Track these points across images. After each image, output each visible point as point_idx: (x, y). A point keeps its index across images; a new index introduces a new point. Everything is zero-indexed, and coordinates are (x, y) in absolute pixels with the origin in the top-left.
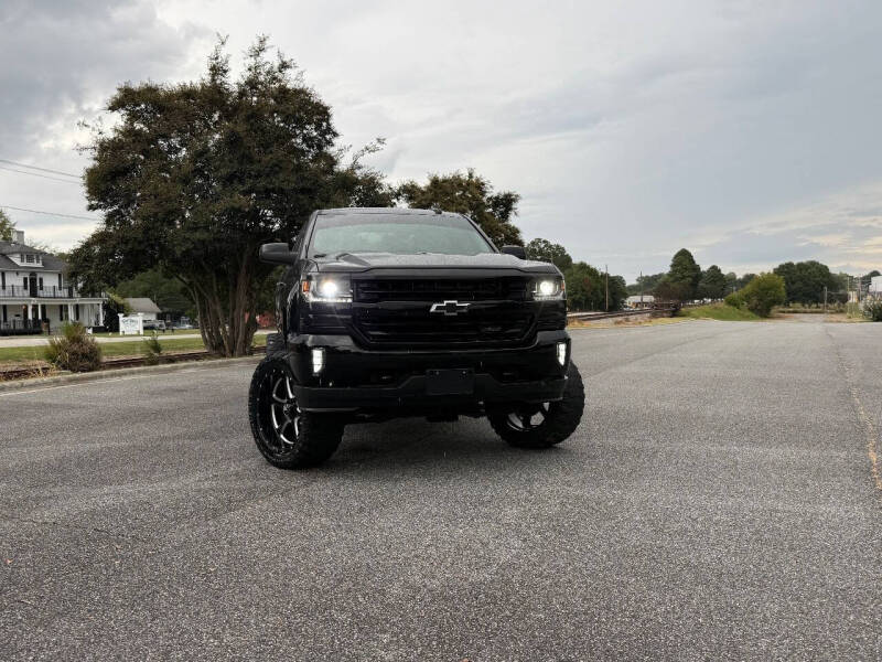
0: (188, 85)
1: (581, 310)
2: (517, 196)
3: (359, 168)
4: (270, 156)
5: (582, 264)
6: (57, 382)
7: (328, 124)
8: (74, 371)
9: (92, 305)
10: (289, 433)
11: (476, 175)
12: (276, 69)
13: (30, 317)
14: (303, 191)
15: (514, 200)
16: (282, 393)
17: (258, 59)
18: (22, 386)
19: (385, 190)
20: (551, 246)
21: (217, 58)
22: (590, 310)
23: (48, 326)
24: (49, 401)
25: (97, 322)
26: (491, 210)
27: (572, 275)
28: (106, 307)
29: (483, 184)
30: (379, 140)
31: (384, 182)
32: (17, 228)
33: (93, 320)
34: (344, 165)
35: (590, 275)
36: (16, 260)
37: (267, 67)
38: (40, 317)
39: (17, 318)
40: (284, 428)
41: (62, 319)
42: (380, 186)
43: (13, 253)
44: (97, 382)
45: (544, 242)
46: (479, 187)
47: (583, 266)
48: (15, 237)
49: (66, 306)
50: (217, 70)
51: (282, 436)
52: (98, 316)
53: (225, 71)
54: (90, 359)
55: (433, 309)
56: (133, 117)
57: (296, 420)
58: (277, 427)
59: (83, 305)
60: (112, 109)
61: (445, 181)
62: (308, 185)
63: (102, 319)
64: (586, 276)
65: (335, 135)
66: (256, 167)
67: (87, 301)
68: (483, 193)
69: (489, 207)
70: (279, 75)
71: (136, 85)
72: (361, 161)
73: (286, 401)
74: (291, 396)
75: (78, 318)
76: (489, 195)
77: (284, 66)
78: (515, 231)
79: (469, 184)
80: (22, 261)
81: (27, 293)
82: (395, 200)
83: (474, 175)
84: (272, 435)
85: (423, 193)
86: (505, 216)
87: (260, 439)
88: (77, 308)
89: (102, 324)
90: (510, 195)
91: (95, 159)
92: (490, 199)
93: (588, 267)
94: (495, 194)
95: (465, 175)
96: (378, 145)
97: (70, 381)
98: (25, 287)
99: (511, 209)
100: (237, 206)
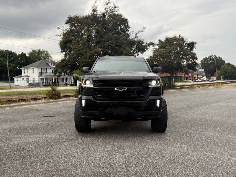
0: (88, 15)
1: (228, 80)
2: (195, 42)
3: (137, 37)
4: (108, 36)
5: (229, 63)
6: (45, 103)
7: (128, 24)
8: (53, 99)
9: (70, 78)
11: (182, 36)
12: (113, 8)
13: (54, 81)
14: (117, 46)
15: (195, 44)
17: (108, 6)
18: (35, 104)
19: (145, 44)
20: (217, 57)
21: (94, 7)
22: (231, 80)
23: (58, 84)
24: (39, 108)
25: (72, 83)
26: (186, 47)
27: (225, 67)
28: (74, 78)
29: (184, 39)
30: (144, 28)
31: (145, 41)
32: (51, 56)
33: (71, 82)
34: (132, 37)
35: (231, 67)
36: (50, 65)
37: (110, 8)
38: (56, 81)
39: (50, 82)
41: (62, 82)
42: (143, 43)
43: (49, 63)
44: (56, 103)
45: (215, 56)
46: (182, 40)
47: (229, 64)
48: (50, 58)
49: (63, 78)
50: (94, 11)
52: (72, 81)
53: (96, 11)
54: (58, 96)
55: (115, 89)
56: (72, 25)
59: (68, 78)
60: (66, 23)
61: (170, 39)
62: (119, 44)
63: (73, 82)
64: (230, 67)
65: (129, 28)
66: (104, 39)
67: (69, 77)
68: (184, 42)
69: (186, 46)
70: (114, 10)
71: (72, 16)
72: (138, 35)
75: (66, 82)
76: (186, 42)
77: (115, 7)
78: (195, 54)
79: (179, 39)
80: (52, 65)
81: (53, 74)
82: (148, 47)
83: (181, 36)
85: (163, 43)
86: (191, 49)
88: (66, 79)
89: (73, 83)
90: (193, 42)
91: (62, 38)
92: (186, 44)
93: (231, 64)
94: (188, 42)
95: (178, 37)
96: (144, 30)
97: (48, 102)
98: (53, 73)
99: (193, 47)
100: (97, 51)
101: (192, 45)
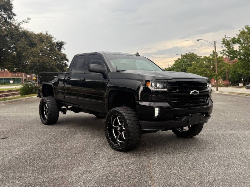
2: (65, 43)
10: (121, 138)
15: (63, 44)
16: (116, 124)
40: (118, 137)
46: (50, 38)
51: (118, 140)
55: (191, 93)
57: (123, 133)
58: (116, 137)
68: (52, 40)
73: (118, 127)
74: (120, 124)
78: (65, 55)
83: (48, 34)
84: (114, 140)
86: (60, 49)
87: (111, 143)
90: (62, 42)
94: (56, 42)
96: (28, 20)
99: (62, 47)
101: (60, 45)
